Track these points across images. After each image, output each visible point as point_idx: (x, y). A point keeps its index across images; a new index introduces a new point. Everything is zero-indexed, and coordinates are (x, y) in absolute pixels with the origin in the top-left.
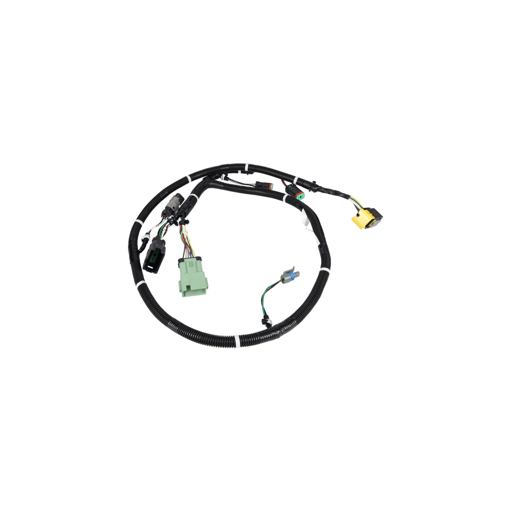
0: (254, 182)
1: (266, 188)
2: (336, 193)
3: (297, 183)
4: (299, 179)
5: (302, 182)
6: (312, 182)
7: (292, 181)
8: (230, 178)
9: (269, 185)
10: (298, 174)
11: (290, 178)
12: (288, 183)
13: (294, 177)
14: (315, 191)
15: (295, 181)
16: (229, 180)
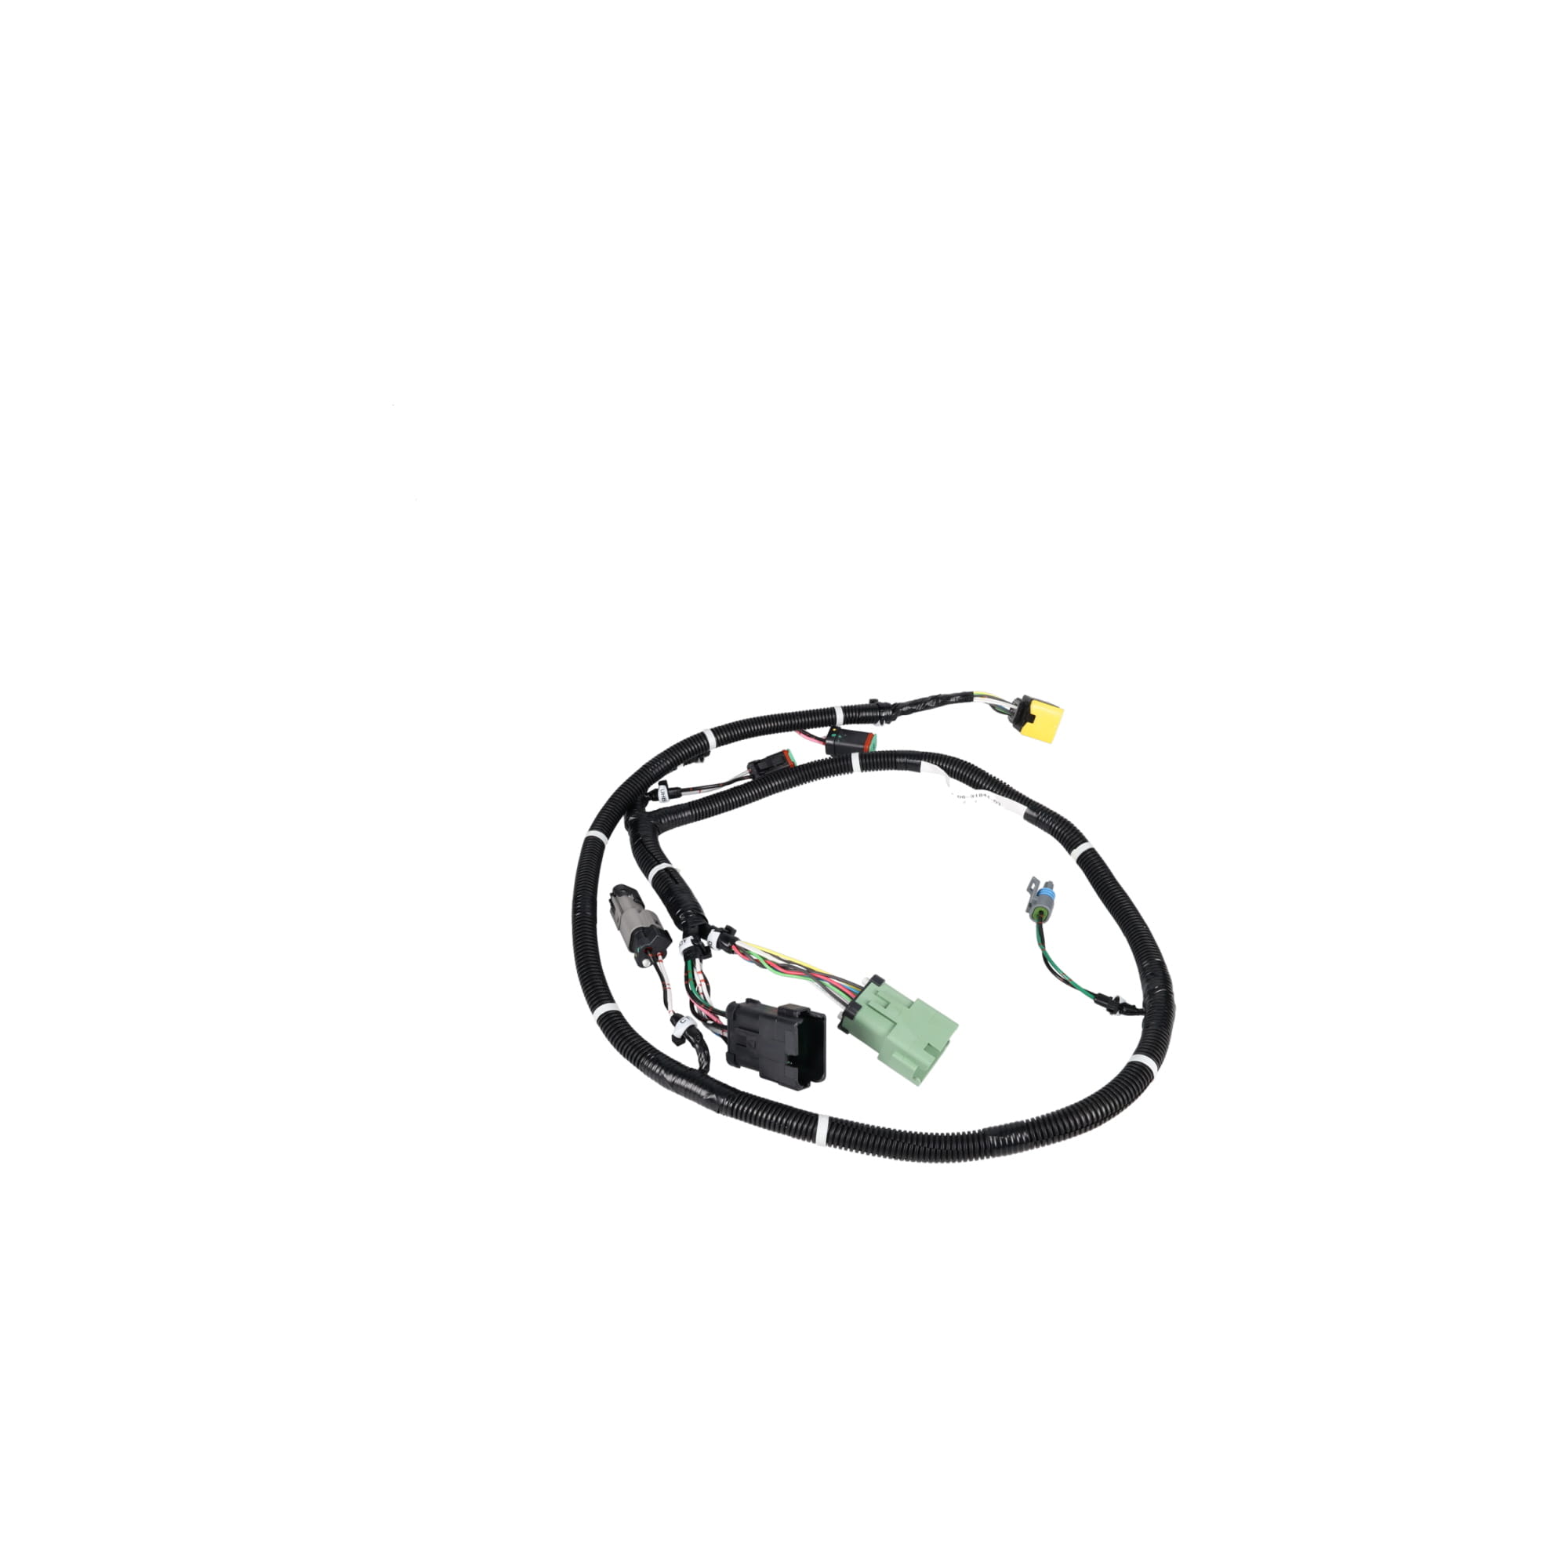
0: (742, 769)
1: (782, 767)
2: (941, 700)
3: (847, 721)
4: (846, 709)
5: (854, 713)
6: (867, 702)
7: (831, 722)
8: (682, 787)
9: (783, 756)
10: (838, 697)
11: (824, 717)
12: (823, 732)
13: (832, 711)
14: (889, 719)
15: (840, 717)
16: (683, 793)
